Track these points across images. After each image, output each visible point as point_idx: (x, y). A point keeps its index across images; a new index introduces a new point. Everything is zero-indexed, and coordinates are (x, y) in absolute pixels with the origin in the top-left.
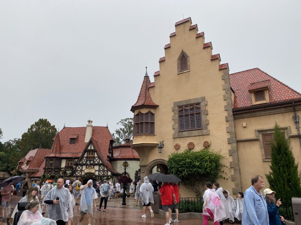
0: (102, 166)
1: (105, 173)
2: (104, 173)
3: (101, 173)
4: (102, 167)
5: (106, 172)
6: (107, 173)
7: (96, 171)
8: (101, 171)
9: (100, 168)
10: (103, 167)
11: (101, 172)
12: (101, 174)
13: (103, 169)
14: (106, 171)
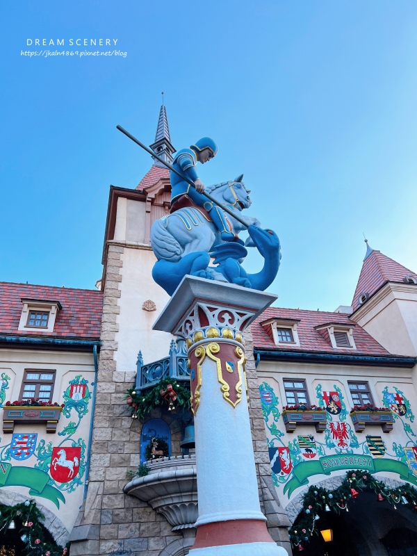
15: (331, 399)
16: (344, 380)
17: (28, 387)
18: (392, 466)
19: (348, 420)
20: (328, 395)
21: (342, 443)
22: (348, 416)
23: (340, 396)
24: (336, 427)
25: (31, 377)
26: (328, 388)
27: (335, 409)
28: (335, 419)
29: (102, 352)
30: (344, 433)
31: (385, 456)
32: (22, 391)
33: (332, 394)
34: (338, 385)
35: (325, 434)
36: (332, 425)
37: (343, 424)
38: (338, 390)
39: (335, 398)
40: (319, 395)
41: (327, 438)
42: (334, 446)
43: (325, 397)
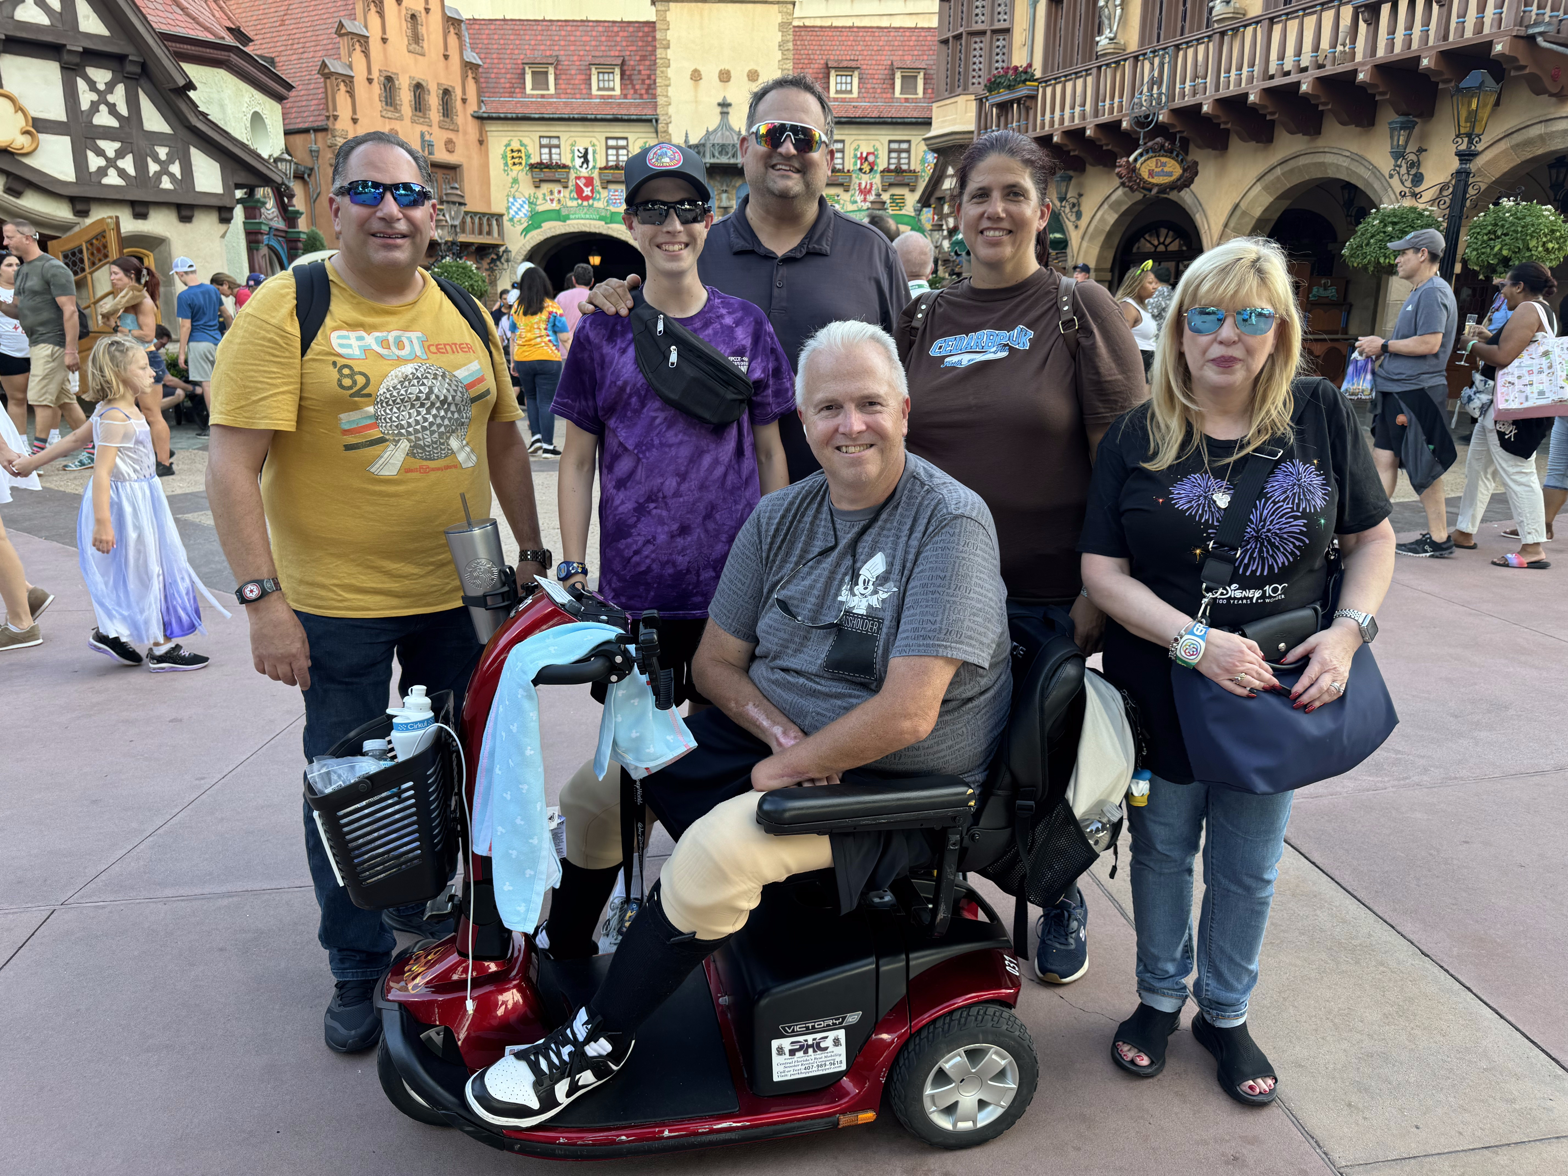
0: (101, 76)
1: (153, 167)
2: (140, 165)
3: (111, 163)
4: (110, 87)
5: (162, 152)
6: (175, 169)
7: (40, 126)
8: (108, 133)
9: (86, 98)
10: (120, 89)
11: (110, 147)
12: (112, 179)
13: (123, 110)
14: (157, 138)
15: (866, 159)
16: (885, 139)
17: (610, 152)
18: (906, 220)
19: (877, 180)
20: (864, 155)
21: (865, 200)
22: (878, 176)
23: (876, 157)
24: (863, 186)
25: (611, 143)
26: (865, 150)
27: (866, 167)
28: (865, 180)
29: (660, 126)
30: (869, 192)
31: (903, 212)
32: (607, 155)
33: (868, 154)
34: (878, 145)
35: (850, 194)
36: (860, 184)
37: (871, 184)
38: (877, 150)
39: (871, 158)
40: (855, 156)
41: (852, 196)
42: (856, 202)
43: (861, 158)
